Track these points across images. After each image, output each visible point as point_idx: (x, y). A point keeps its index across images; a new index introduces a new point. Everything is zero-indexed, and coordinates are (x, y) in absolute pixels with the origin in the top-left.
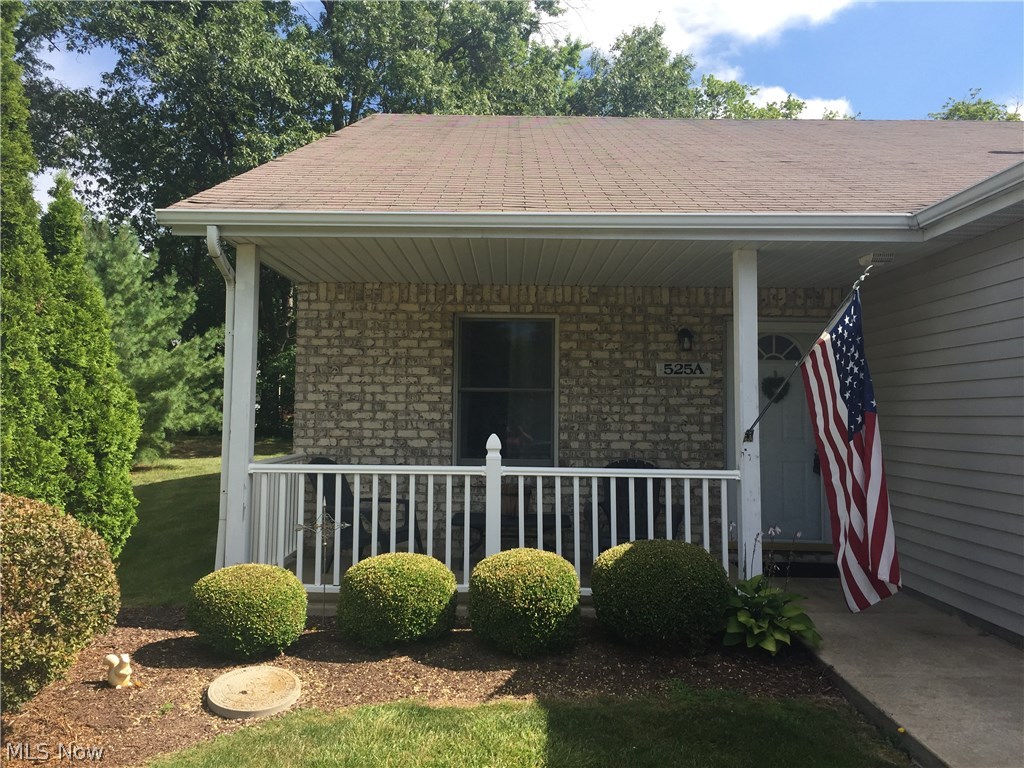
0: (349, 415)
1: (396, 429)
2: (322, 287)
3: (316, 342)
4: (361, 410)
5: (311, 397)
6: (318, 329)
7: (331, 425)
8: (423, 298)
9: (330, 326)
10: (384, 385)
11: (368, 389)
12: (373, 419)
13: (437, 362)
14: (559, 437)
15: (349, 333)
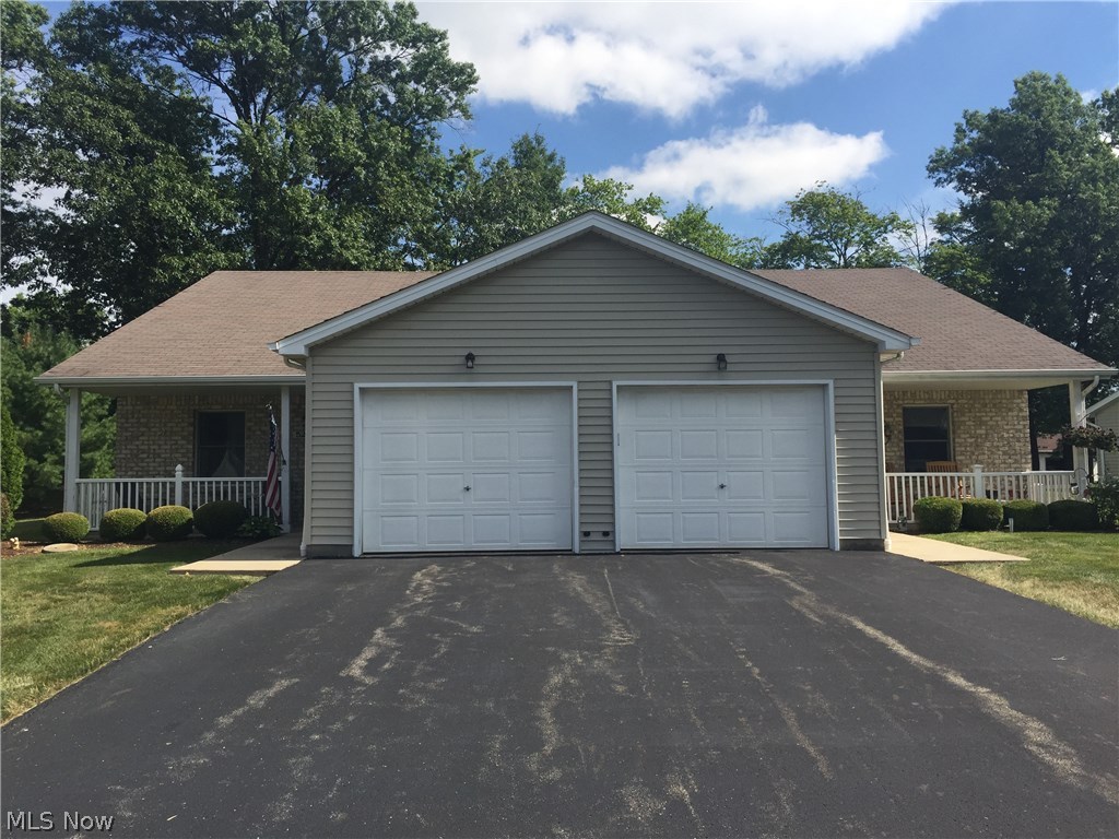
0: (142, 460)
1: (165, 466)
2: (129, 399)
3: (126, 425)
4: (148, 457)
5: (124, 452)
6: (127, 419)
7: (133, 465)
8: (179, 403)
9: (133, 417)
10: (160, 445)
11: (152, 447)
12: (154, 462)
13: (186, 434)
14: (246, 468)
15: (142, 420)
